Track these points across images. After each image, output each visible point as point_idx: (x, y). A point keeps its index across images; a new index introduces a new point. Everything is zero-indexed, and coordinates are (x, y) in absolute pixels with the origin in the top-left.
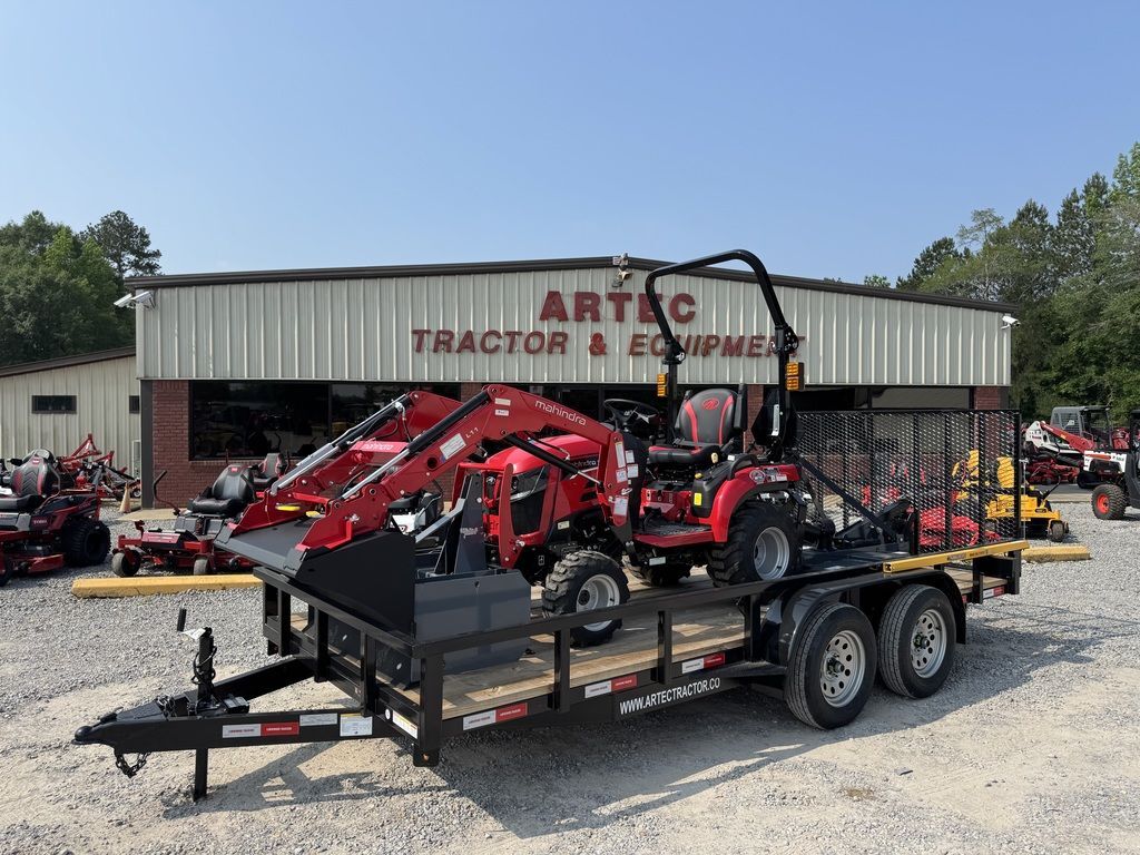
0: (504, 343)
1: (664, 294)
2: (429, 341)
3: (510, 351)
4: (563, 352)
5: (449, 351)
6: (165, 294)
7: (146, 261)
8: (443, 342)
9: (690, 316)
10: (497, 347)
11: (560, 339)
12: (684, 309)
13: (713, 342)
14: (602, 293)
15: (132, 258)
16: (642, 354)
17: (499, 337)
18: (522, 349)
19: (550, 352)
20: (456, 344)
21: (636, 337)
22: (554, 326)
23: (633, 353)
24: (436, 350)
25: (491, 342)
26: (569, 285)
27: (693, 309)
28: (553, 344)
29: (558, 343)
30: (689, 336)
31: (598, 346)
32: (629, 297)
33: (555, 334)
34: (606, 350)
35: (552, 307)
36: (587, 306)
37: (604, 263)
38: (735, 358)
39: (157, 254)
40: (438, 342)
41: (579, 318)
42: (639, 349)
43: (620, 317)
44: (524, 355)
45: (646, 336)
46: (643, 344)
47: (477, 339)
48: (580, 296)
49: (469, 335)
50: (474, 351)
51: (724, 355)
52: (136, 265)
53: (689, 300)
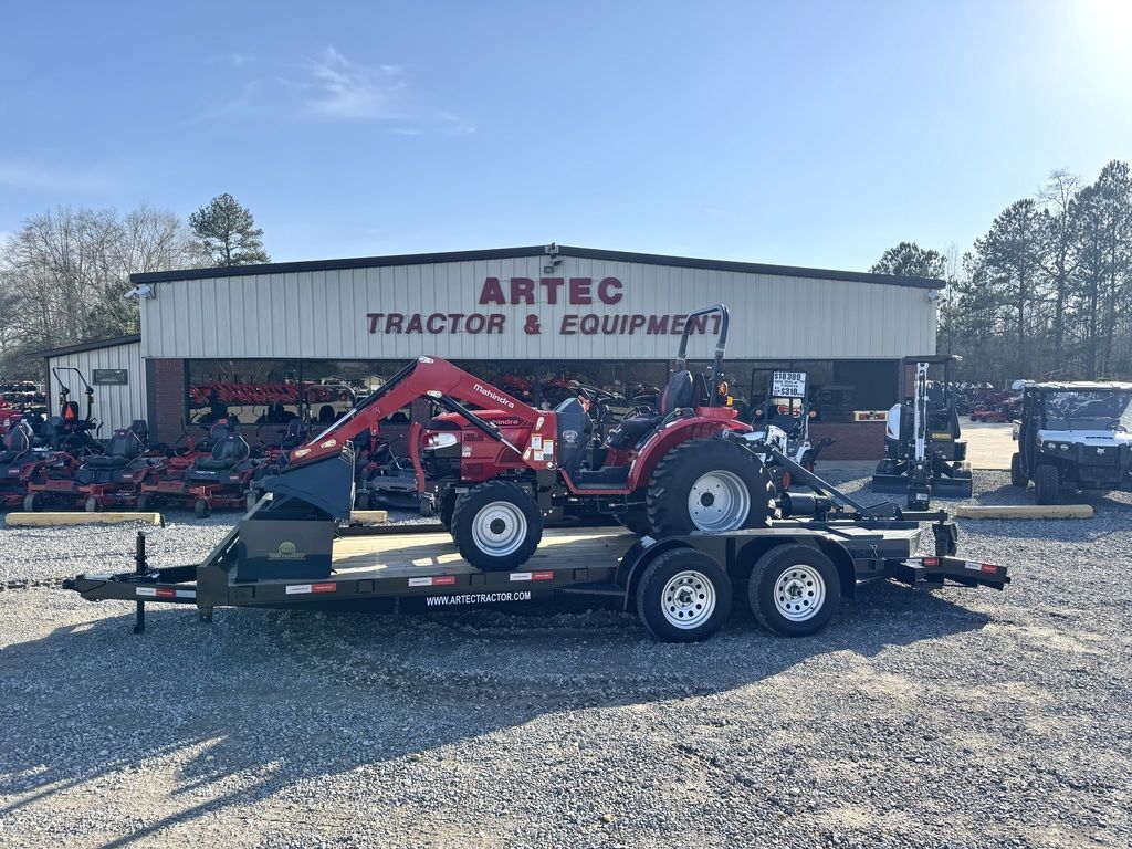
0: (449, 323)
1: (594, 278)
2: (383, 323)
3: (454, 331)
4: (501, 331)
5: (399, 331)
6: (164, 287)
7: (250, 239)
8: (394, 323)
9: (618, 298)
10: (442, 328)
11: (497, 320)
12: (611, 291)
13: (638, 321)
14: (536, 278)
15: (239, 236)
16: (572, 332)
17: (444, 318)
18: (464, 329)
19: (489, 332)
20: (405, 325)
21: (566, 317)
22: (492, 308)
23: (563, 332)
24: (388, 331)
25: (437, 323)
26: (505, 271)
27: (620, 291)
28: (492, 324)
29: (496, 324)
30: (617, 317)
31: (532, 326)
32: (561, 281)
33: (493, 316)
34: (540, 329)
35: (491, 291)
36: (522, 289)
37: (537, 251)
38: (659, 336)
39: (259, 232)
40: (390, 324)
41: (515, 301)
42: (569, 329)
43: (552, 300)
44: (466, 335)
45: (576, 317)
46: (573, 324)
47: (424, 322)
48: (515, 282)
49: (417, 318)
50: (421, 331)
51: (649, 333)
52: (242, 244)
53: (617, 284)
